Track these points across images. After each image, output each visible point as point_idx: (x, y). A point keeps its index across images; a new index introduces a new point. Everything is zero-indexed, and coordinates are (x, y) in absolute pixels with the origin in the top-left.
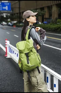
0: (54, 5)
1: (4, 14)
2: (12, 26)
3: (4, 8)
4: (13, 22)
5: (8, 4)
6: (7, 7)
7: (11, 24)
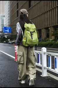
0: (43, 29)
1: (5, 36)
2: (12, 44)
3: (6, 31)
4: (12, 41)
5: (9, 28)
6: (8, 30)
7: (11, 43)
